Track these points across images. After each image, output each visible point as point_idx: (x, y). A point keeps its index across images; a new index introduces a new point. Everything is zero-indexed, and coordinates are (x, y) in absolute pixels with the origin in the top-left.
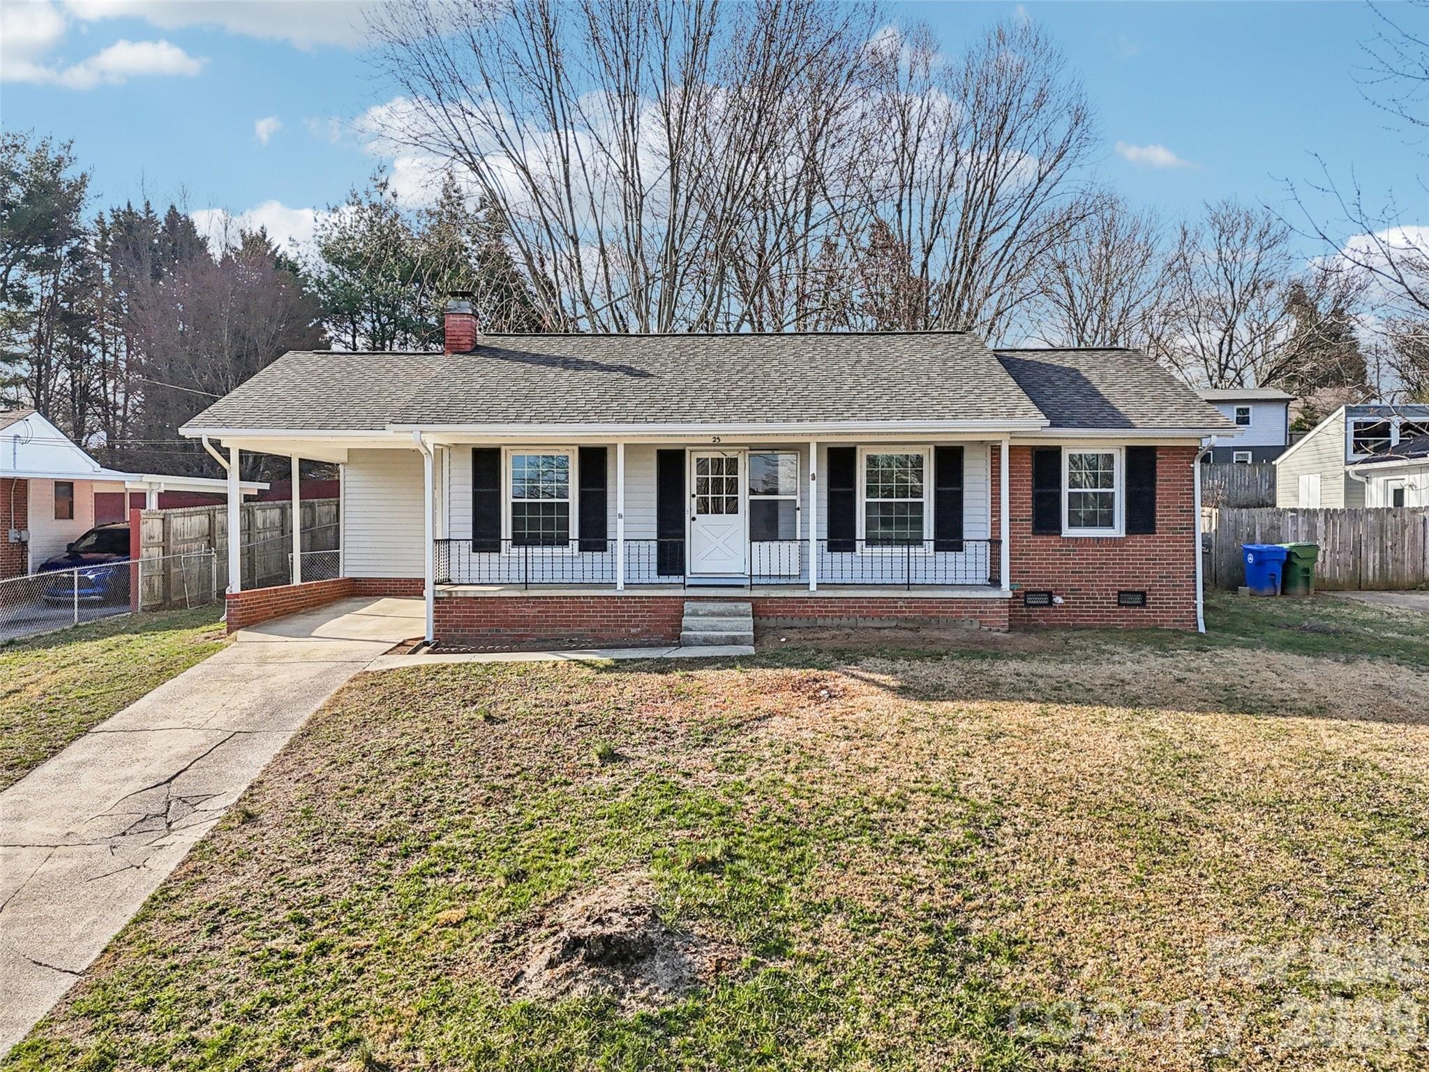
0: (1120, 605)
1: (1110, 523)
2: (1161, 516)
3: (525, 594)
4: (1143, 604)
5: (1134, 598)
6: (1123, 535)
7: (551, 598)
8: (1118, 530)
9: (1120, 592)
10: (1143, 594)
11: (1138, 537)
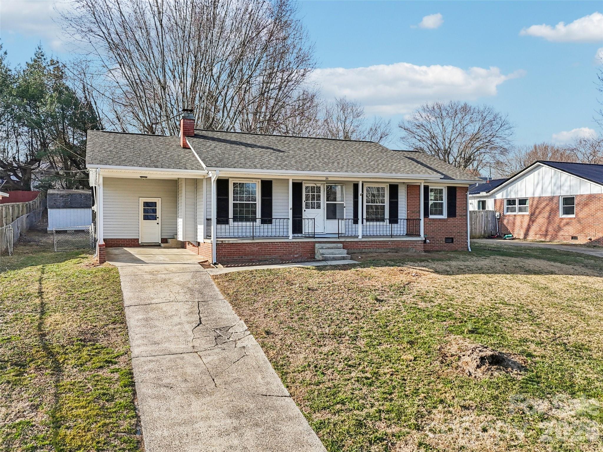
0: (446, 242)
1: (441, 213)
2: (458, 211)
3: (254, 241)
4: (452, 242)
5: (449, 240)
6: (446, 218)
7: (264, 243)
8: (445, 216)
9: (446, 238)
10: (452, 239)
11: (451, 219)
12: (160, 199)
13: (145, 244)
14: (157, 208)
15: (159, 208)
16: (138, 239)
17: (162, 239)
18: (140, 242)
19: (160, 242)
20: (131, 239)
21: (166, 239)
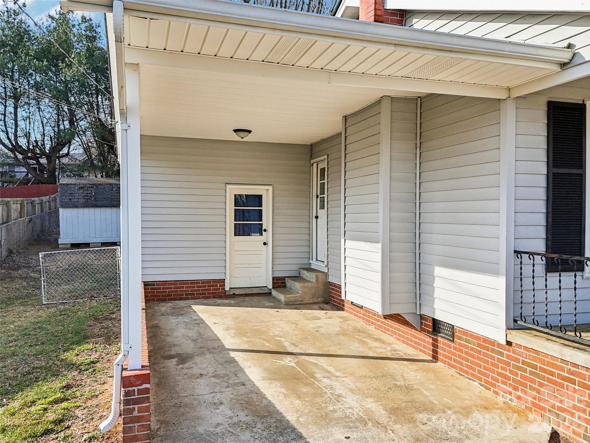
12: (270, 188)
13: (237, 292)
14: (264, 208)
15: (267, 208)
16: (223, 281)
17: (274, 278)
18: (227, 288)
19: (270, 287)
20: (209, 281)
21: (283, 278)
